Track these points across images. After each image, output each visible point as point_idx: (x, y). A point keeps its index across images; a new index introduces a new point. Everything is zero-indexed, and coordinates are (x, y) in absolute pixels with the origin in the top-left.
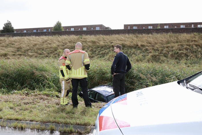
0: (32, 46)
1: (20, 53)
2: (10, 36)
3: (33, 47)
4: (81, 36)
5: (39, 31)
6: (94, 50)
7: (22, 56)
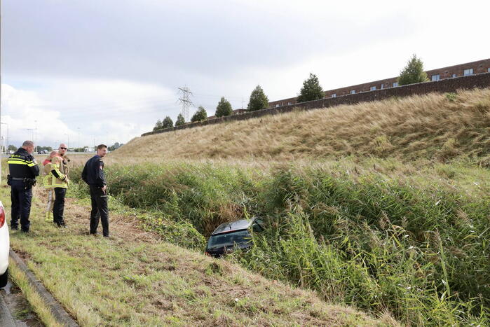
0: (332, 129)
1: (304, 146)
2: (302, 110)
3: (333, 131)
4: (451, 95)
5: (382, 89)
6: (472, 133)
7: (305, 154)
